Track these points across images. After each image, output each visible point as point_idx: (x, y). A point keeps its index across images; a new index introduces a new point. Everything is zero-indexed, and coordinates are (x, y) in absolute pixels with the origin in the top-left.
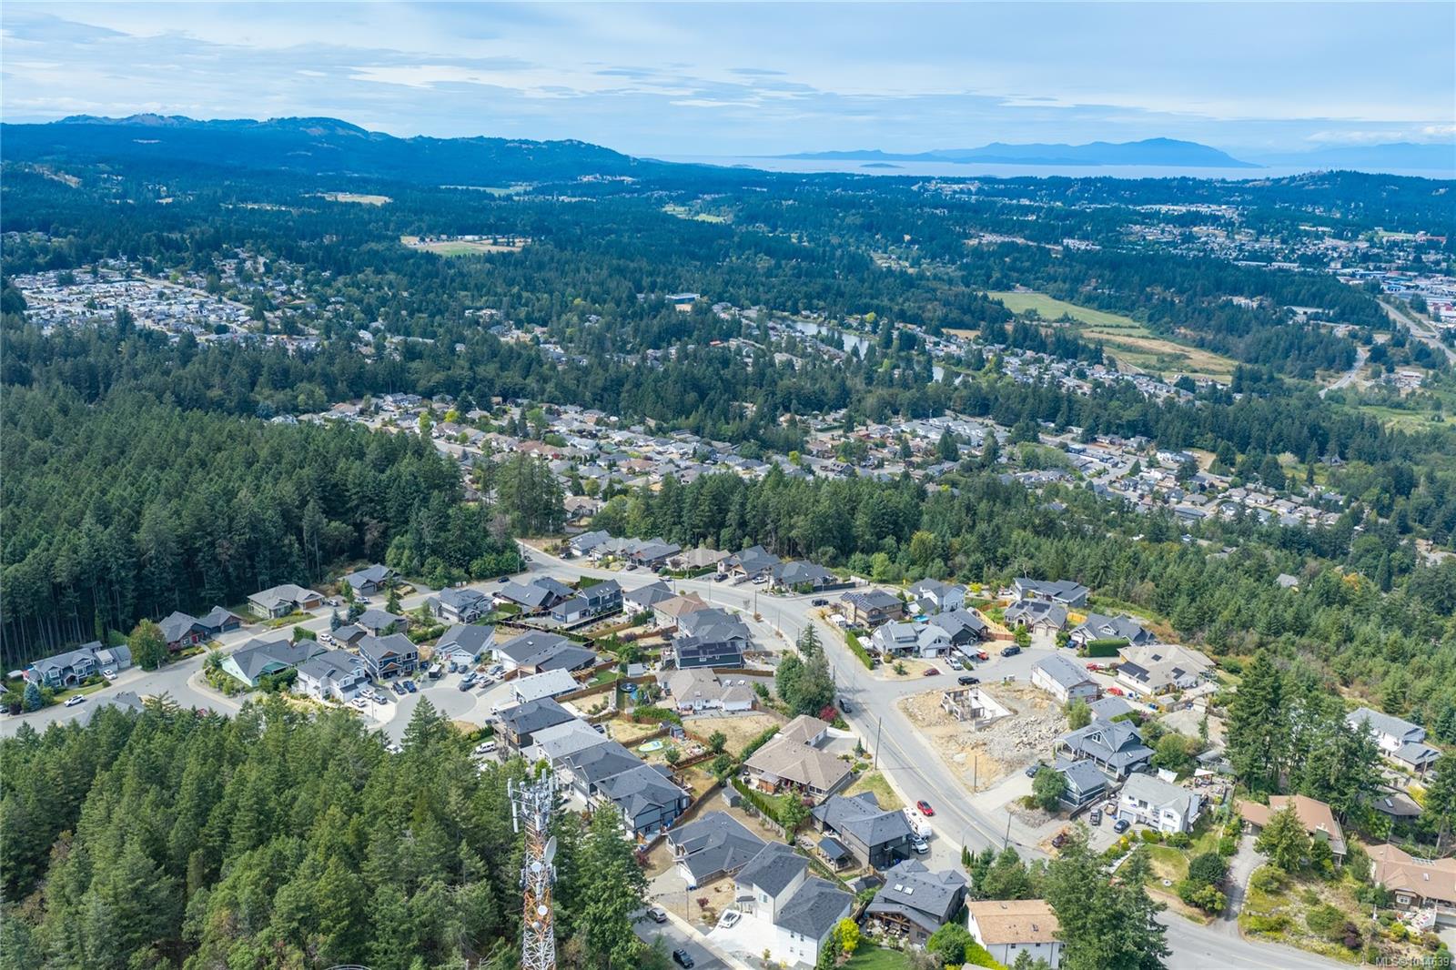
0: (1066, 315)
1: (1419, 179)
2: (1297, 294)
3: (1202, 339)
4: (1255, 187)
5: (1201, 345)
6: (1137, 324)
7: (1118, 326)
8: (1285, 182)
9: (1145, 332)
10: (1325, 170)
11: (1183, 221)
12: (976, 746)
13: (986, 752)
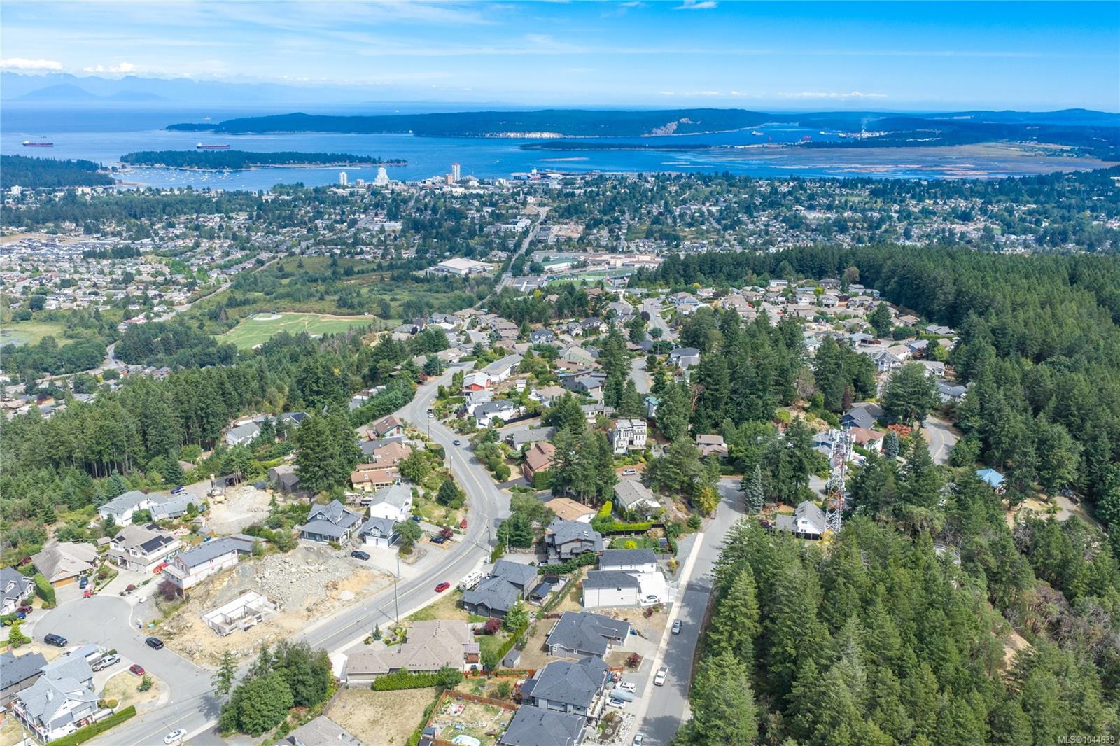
12: (334, 586)
13: (347, 579)
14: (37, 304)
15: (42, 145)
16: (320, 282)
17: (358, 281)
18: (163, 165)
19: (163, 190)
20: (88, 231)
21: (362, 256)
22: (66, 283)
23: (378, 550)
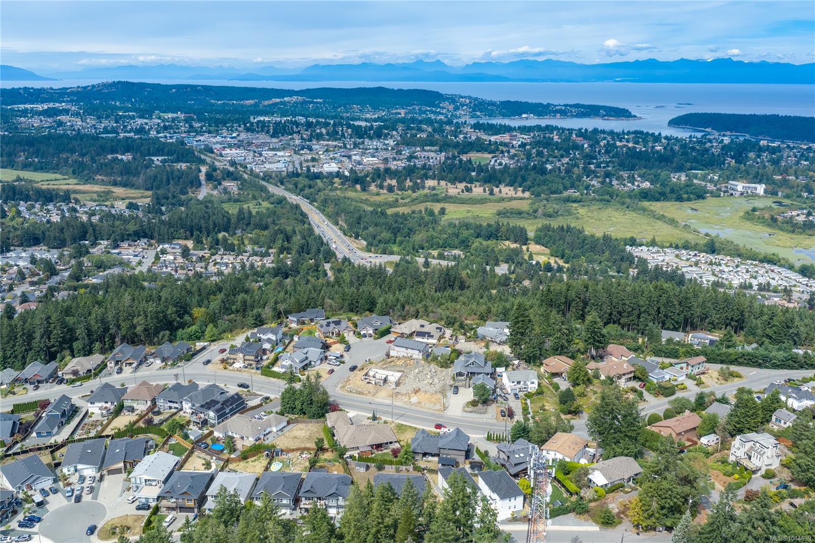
0: (18, 176)
1: (159, 84)
2: (149, 150)
3: (115, 181)
4: (73, 91)
5: (115, 184)
6: (67, 177)
7: (56, 180)
8: (89, 88)
9: (75, 181)
10: (110, 81)
11: (47, 113)
12: (416, 392)
13: (426, 392)
23: (468, 394)
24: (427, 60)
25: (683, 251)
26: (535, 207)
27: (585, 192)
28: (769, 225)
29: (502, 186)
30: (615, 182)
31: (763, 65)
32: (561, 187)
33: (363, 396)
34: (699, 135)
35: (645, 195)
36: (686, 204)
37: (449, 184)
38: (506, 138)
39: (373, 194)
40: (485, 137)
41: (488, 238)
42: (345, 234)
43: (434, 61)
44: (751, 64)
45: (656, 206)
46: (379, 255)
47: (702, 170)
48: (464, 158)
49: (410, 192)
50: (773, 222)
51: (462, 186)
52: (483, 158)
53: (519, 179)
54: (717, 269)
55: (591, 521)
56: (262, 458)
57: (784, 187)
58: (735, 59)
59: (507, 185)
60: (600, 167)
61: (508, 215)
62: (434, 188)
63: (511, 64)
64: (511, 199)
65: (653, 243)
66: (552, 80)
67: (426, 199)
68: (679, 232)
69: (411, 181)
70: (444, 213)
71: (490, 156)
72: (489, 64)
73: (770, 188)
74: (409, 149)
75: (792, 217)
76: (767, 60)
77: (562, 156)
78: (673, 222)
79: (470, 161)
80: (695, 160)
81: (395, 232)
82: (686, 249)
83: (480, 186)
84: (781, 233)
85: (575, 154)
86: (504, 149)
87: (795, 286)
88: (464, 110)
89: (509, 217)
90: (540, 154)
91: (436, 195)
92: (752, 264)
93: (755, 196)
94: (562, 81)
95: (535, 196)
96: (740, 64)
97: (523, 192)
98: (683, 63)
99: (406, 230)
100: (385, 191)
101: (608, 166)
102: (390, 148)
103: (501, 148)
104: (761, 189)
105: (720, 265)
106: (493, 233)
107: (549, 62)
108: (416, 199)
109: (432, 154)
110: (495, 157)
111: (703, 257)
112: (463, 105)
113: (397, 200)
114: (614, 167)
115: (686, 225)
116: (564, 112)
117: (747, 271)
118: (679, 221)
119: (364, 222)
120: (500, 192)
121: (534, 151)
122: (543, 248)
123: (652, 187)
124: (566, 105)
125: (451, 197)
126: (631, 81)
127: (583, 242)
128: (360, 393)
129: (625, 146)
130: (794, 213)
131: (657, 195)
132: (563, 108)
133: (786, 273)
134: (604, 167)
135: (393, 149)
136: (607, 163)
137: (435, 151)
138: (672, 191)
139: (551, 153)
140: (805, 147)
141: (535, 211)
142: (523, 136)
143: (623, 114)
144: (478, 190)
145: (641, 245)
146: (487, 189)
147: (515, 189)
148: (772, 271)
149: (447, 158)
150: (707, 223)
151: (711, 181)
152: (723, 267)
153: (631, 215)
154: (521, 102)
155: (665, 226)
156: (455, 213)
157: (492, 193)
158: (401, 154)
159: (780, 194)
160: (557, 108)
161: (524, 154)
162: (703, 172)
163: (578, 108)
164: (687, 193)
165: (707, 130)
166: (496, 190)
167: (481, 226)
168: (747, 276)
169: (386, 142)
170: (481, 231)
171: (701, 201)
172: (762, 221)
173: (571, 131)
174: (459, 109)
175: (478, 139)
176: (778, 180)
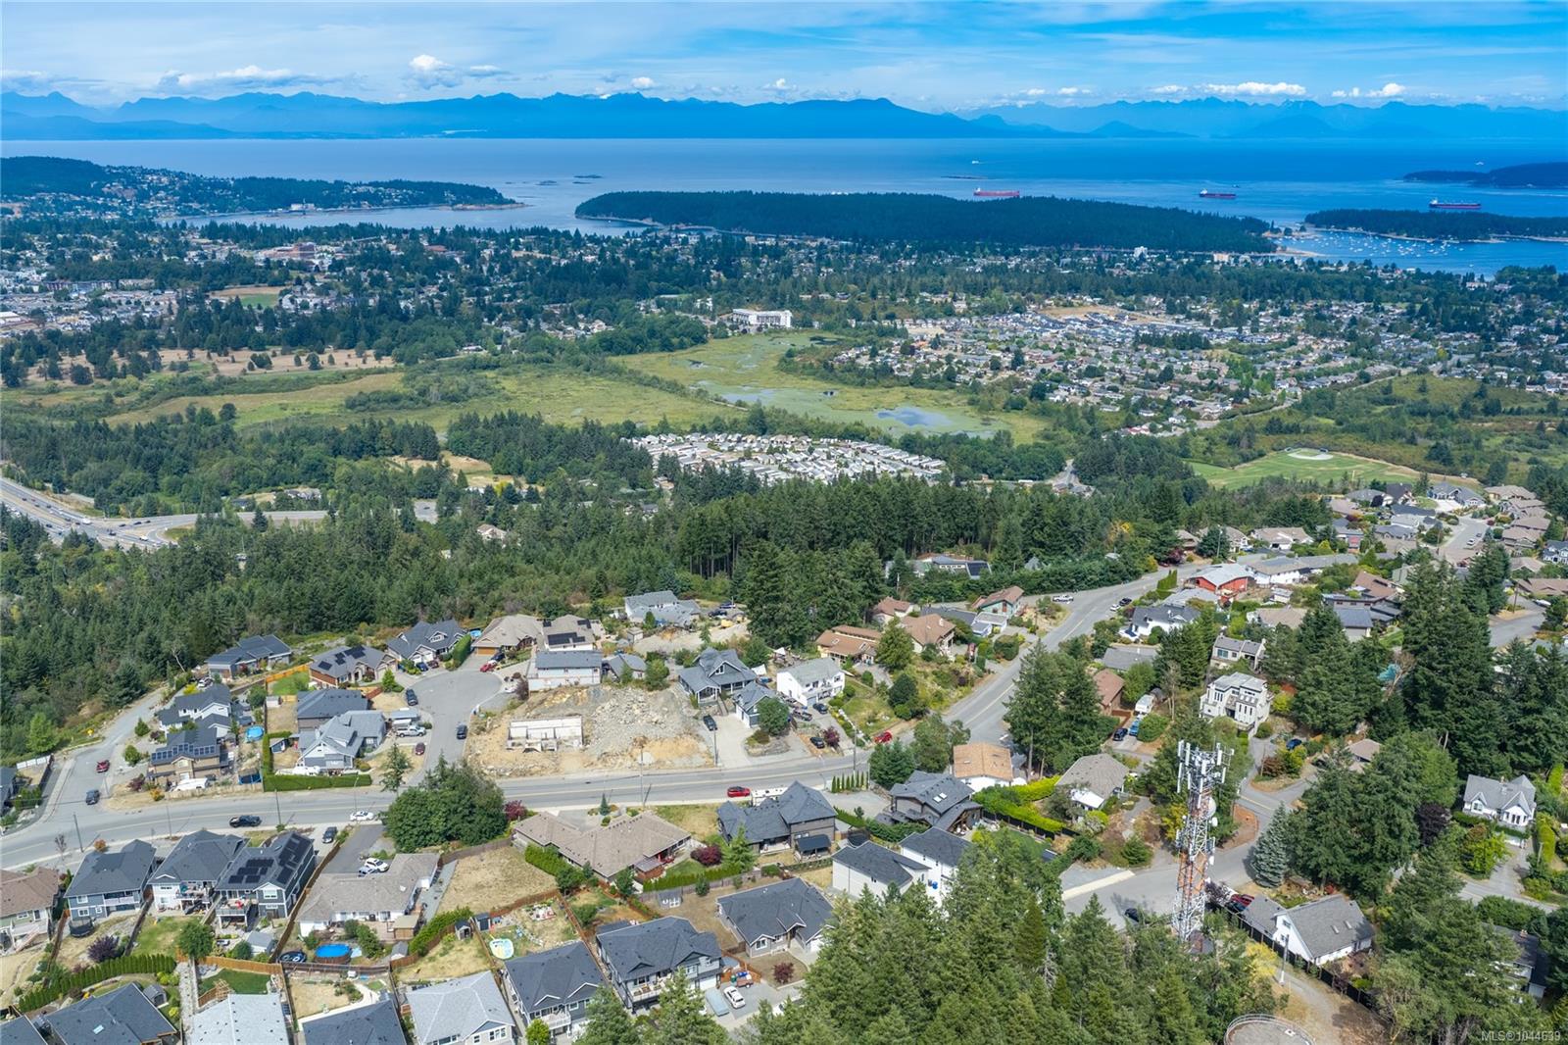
12: (642, 743)
13: (662, 740)
14: (1039, 393)
15: (1222, 196)
16: (1428, 417)
17: (1497, 425)
18: (1360, 230)
19: (1327, 264)
20: (1171, 310)
21: (1539, 388)
22: (1092, 372)
23: (737, 726)
24: (27, 93)
25: (717, 437)
26: (420, 382)
27: (499, 347)
28: (823, 378)
29: (329, 350)
30: (544, 326)
31: (693, 105)
32: (452, 344)
33: (534, 778)
34: (639, 231)
35: (609, 345)
36: (680, 355)
37: (214, 355)
38: (290, 253)
39: (42, 392)
40: (244, 253)
41: (358, 453)
42: (26, 485)
43: (46, 95)
44: (673, 104)
45: (633, 362)
46: (143, 520)
47: (677, 293)
48: (224, 298)
49: (131, 379)
50: (826, 371)
51: (245, 356)
52: (264, 296)
53: (363, 332)
54: (784, 459)
55: (1110, 867)
56: (456, 943)
57: (819, 312)
58: (646, 95)
59: (340, 347)
60: (503, 300)
61: (372, 405)
62: (184, 367)
63: (226, 103)
64: (360, 374)
65: (664, 429)
66: (321, 135)
67: (175, 390)
68: (693, 405)
69: (121, 355)
70: (232, 416)
71: (277, 291)
72: (175, 103)
73: (800, 315)
74: (84, 286)
75: (852, 361)
76: (698, 98)
77: (423, 283)
78: (674, 388)
79: (237, 303)
80: (660, 277)
81: (153, 466)
82: (720, 433)
83: (283, 353)
84: (846, 388)
85: (445, 277)
86: (302, 276)
87: (905, 470)
88: (161, 199)
89: (373, 410)
90: (377, 281)
91: (194, 380)
92: (829, 444)
93: (778, 330)
94: (341, 136)
95: (407, 364)
96: (656, 103)
97: (378, 357)
98: (560, 101)
99: (177, 459)
100: (68, 382)
101: (516, 297)
102: (36, 289)
103: (294, 274)
104: (786, 318)
105: (784, 451)
106: (365, 446)
107: (305, 97)
108: (154, 393)
109: (143, 296)
110: (287, 292)
111: (752, 441)
112: (157, 190)
113: (109, 400)
114: (527, 297)
115: (700, 391)
116: (375, 196)
117: (829, 457)
118: (685, 384)
119: (66, 453)
120: (331, 361)
121: (364, 275)
122: (473, 461)
123: (611, 329)
124: (375, 184)
125: (232, 381)
126: (473, 135)
127: (549, 441)
128: (524, 773)
129: (529, 258)
130: (852, 353)
131: (630, 342)
132: (372, 190)
133: (885, 451)
134: (510, 300)
135: (43, 290)
136: (512, 291)
137: (149, 289)
138: (652, 333)
139: (398, 278)
140: (814, 244)
141: (423, 393)
142: (325, 247)
143: (485, 197)
144: (283, 363)
145: (645, 435)
146: (303, 359)
147: (360, 355)
148: (864, 451)
149: (183, 302)
150: (728, 383)
151: (703, 311)
152: (791, 455)
153: (598, 385)
154: (280, 180)
155: (665, 396)
156: (256, 413)
157: (315, 366)
158: (68, 299)
159: (816, 324)
160: (361, 189)
161: (345, 284)
162: (684, 296)
163: (401, 189)
164: (675, 335)
165: (644, 222)
166: (323, 358)
167: (335, 432)
168: (832, 465)
169: (21, 275)
170: (341, 442)
171: (700, 347)
172: (809, 371)
173: (414, 234)
174: (149, 198)
175: (231, 256)
176: (807, 300)
